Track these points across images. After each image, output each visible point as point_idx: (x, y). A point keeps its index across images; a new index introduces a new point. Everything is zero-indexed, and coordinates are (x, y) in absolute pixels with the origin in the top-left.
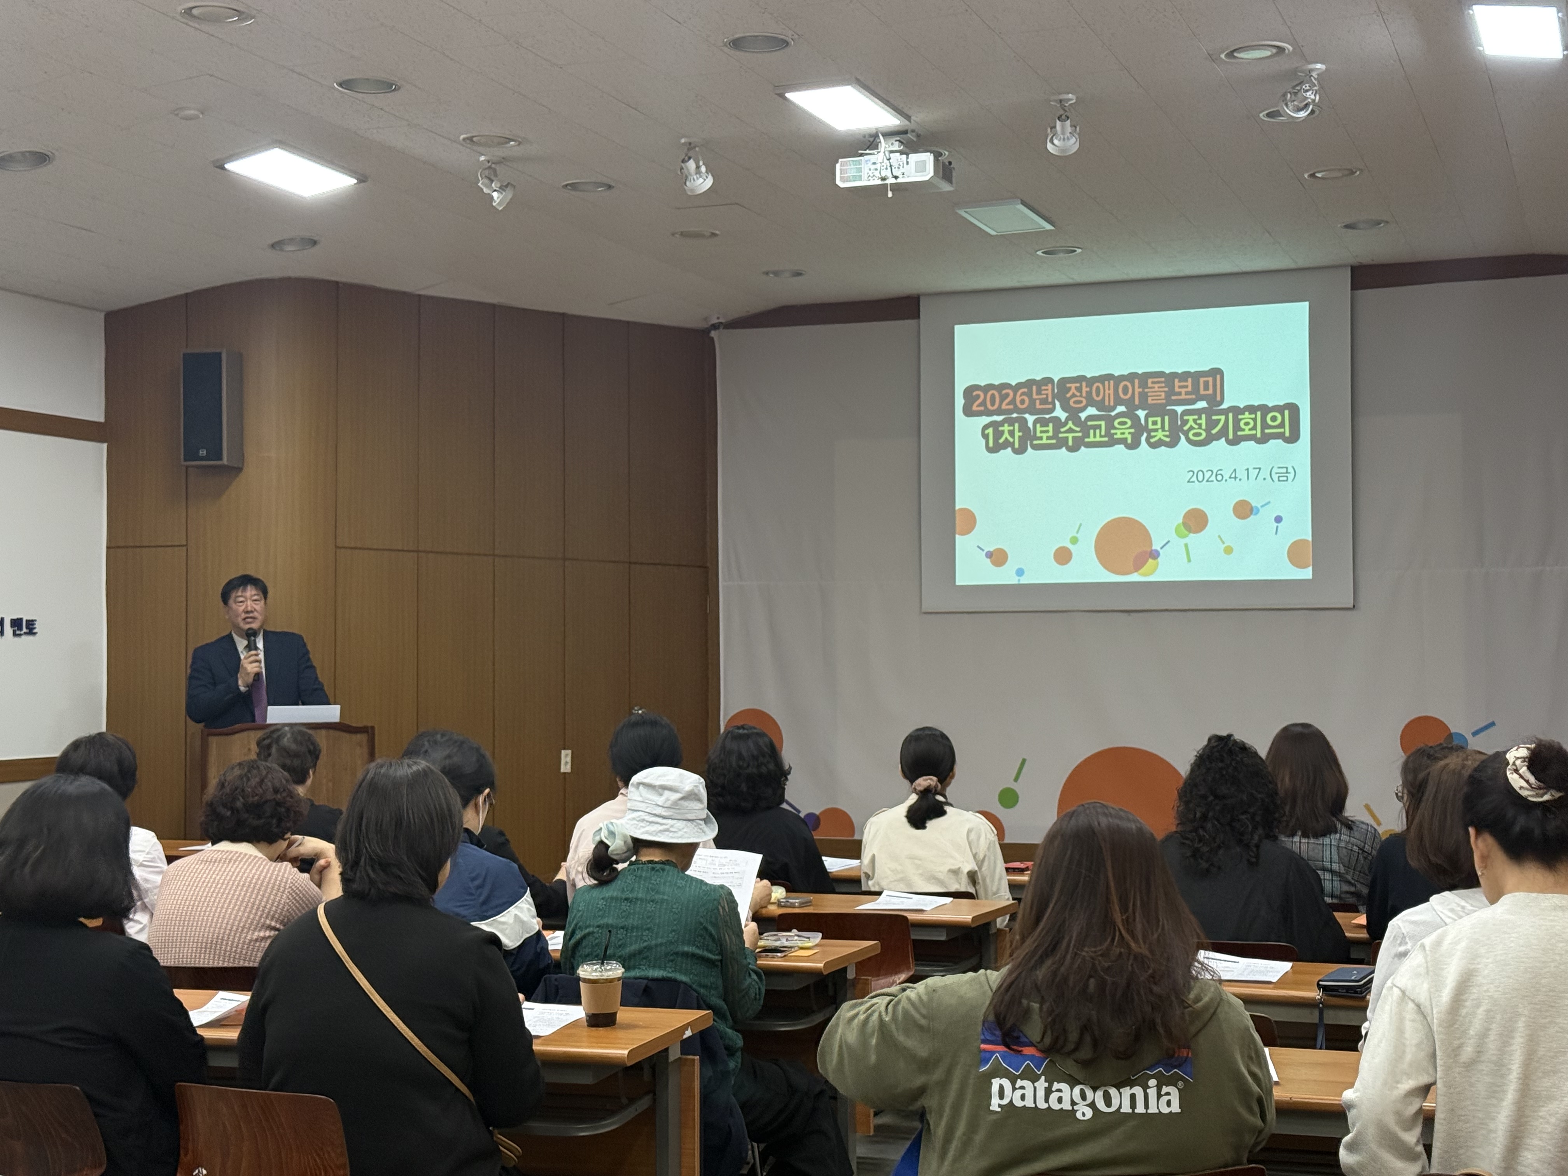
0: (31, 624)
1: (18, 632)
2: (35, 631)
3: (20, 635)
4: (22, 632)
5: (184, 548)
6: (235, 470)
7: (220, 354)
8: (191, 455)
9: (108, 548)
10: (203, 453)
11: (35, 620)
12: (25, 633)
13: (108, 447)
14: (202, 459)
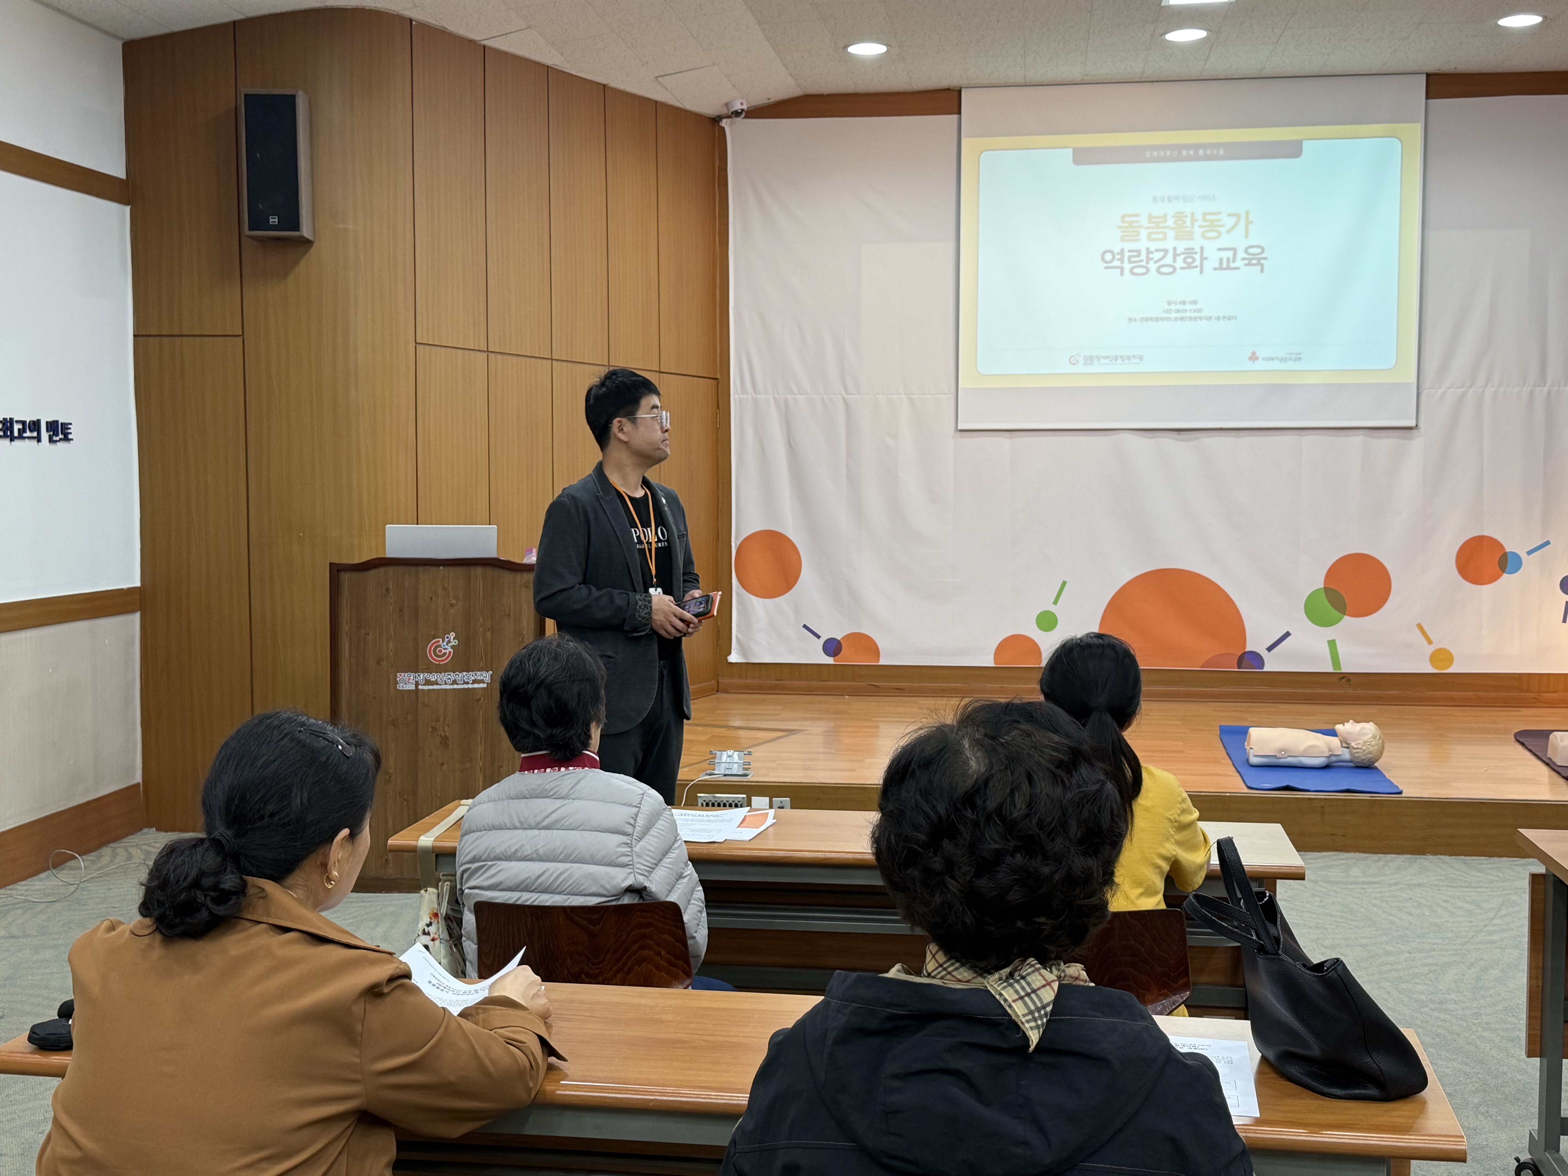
0: (65, 427)
1: (55, 438)
2: (70, 436)
3: (56, 441)
4: (58, 438)
5: (240, 339)
6: (307, 243)
7: (293, 97)
8: (258, 223)
9: (135, 336)
10: (274, 220)
11: (71, 424)
12: (61, 439)
13: (131, 209)
14: (274, 228)
